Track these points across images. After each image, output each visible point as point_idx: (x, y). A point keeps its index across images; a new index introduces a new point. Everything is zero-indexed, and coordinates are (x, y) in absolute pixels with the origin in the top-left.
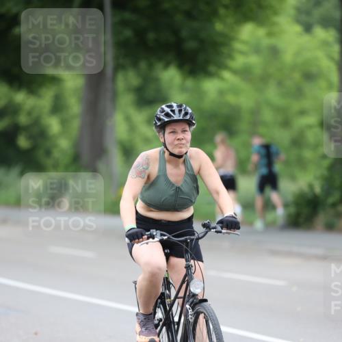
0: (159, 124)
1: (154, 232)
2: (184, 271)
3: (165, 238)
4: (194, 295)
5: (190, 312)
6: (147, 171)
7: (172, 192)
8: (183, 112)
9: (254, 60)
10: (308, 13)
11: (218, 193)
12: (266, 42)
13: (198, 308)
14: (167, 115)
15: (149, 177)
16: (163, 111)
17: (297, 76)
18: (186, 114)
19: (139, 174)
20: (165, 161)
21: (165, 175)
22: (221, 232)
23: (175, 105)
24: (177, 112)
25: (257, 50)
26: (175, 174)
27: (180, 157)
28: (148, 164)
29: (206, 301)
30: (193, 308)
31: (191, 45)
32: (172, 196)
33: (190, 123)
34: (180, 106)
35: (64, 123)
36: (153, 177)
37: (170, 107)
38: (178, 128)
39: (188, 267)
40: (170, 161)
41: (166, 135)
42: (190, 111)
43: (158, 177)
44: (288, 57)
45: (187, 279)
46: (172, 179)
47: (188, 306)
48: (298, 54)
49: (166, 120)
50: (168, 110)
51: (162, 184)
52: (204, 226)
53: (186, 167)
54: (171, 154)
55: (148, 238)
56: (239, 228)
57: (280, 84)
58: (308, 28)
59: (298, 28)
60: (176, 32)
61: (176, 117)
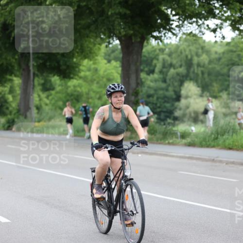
0: (109, 93)
1: (108, 145)
2: (121, 165)
3: (113, 148)
4: (126, 176)
5: (124, 184)
6: (104, 116)
7: (115, 126)
8: (120, 88)
9: (88, 73)
10: (109, 55)
11: (137, 127)
12: (93, 66)
13: (128, 182)
14: (113, 89)
15: (104, 119)
16: (110, 87)
17: (105, 80)
18: (122, 88)
19: (100, 117)
20: (112, 112)
21: (112, 118)
22: (139, 147)
23: (116, 84)
24: (117, 87)
25: (89, 70)
26: (117, 117)
27: (119, 109)
28: (104, 112)
29: (132, 179)
30: (125, 182)
31: (63, 67)
32: (115, 127)
33: (123, 93)
34: (118, 85)
35: (14, 97)
36: (106, 119)
37: (114, 85)
38: (118, 95)
39: (123, 163)
40: (114, 111)
41: (112, 98)
42: (123, 87)
43: (108, 119)
44: (101, 73)
45: (122, 168)
46: (115, 120)
47: (123, 182)
48: (105, 71)
49: (112, 91)
50: (113, 86)
51: (110, 122)
52: (131, 143)
53: (122, 114)
54: (115, 108)
55: (105, 148)
56: (147, 145)
57: (98, 83)
58: (109, 61)
59: (105, 61)
60: (58, 62)
61: (117, 90)
